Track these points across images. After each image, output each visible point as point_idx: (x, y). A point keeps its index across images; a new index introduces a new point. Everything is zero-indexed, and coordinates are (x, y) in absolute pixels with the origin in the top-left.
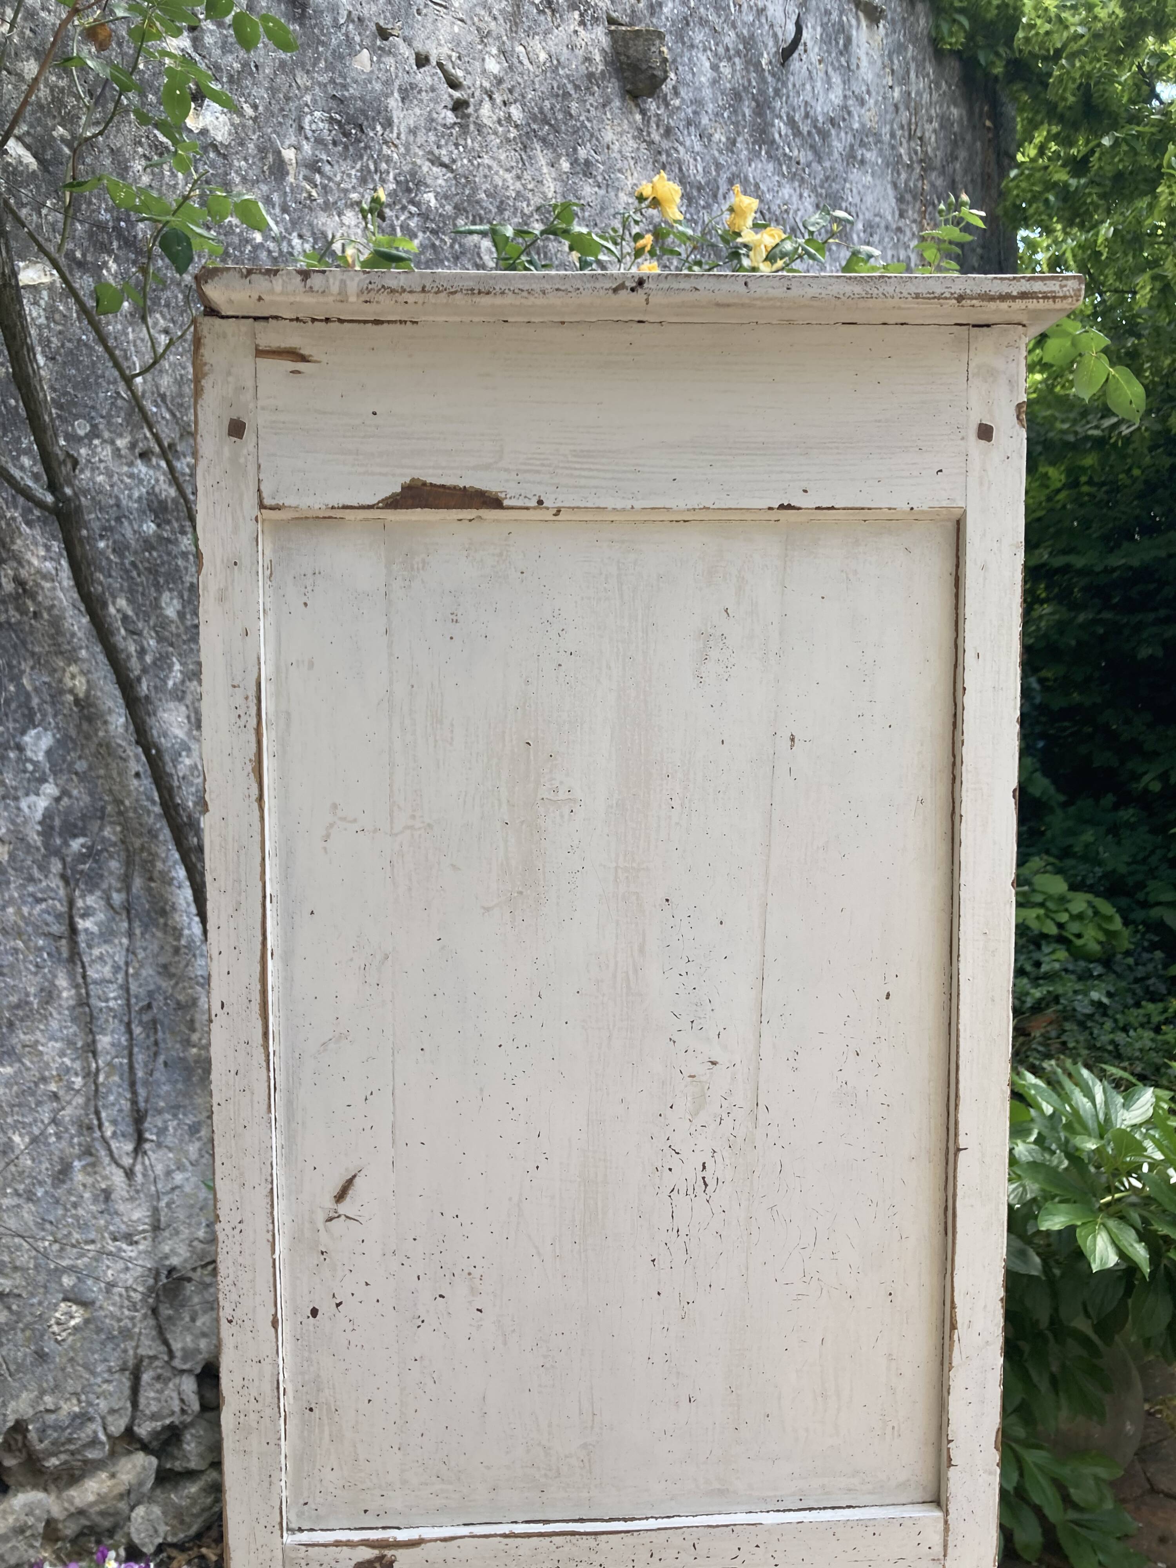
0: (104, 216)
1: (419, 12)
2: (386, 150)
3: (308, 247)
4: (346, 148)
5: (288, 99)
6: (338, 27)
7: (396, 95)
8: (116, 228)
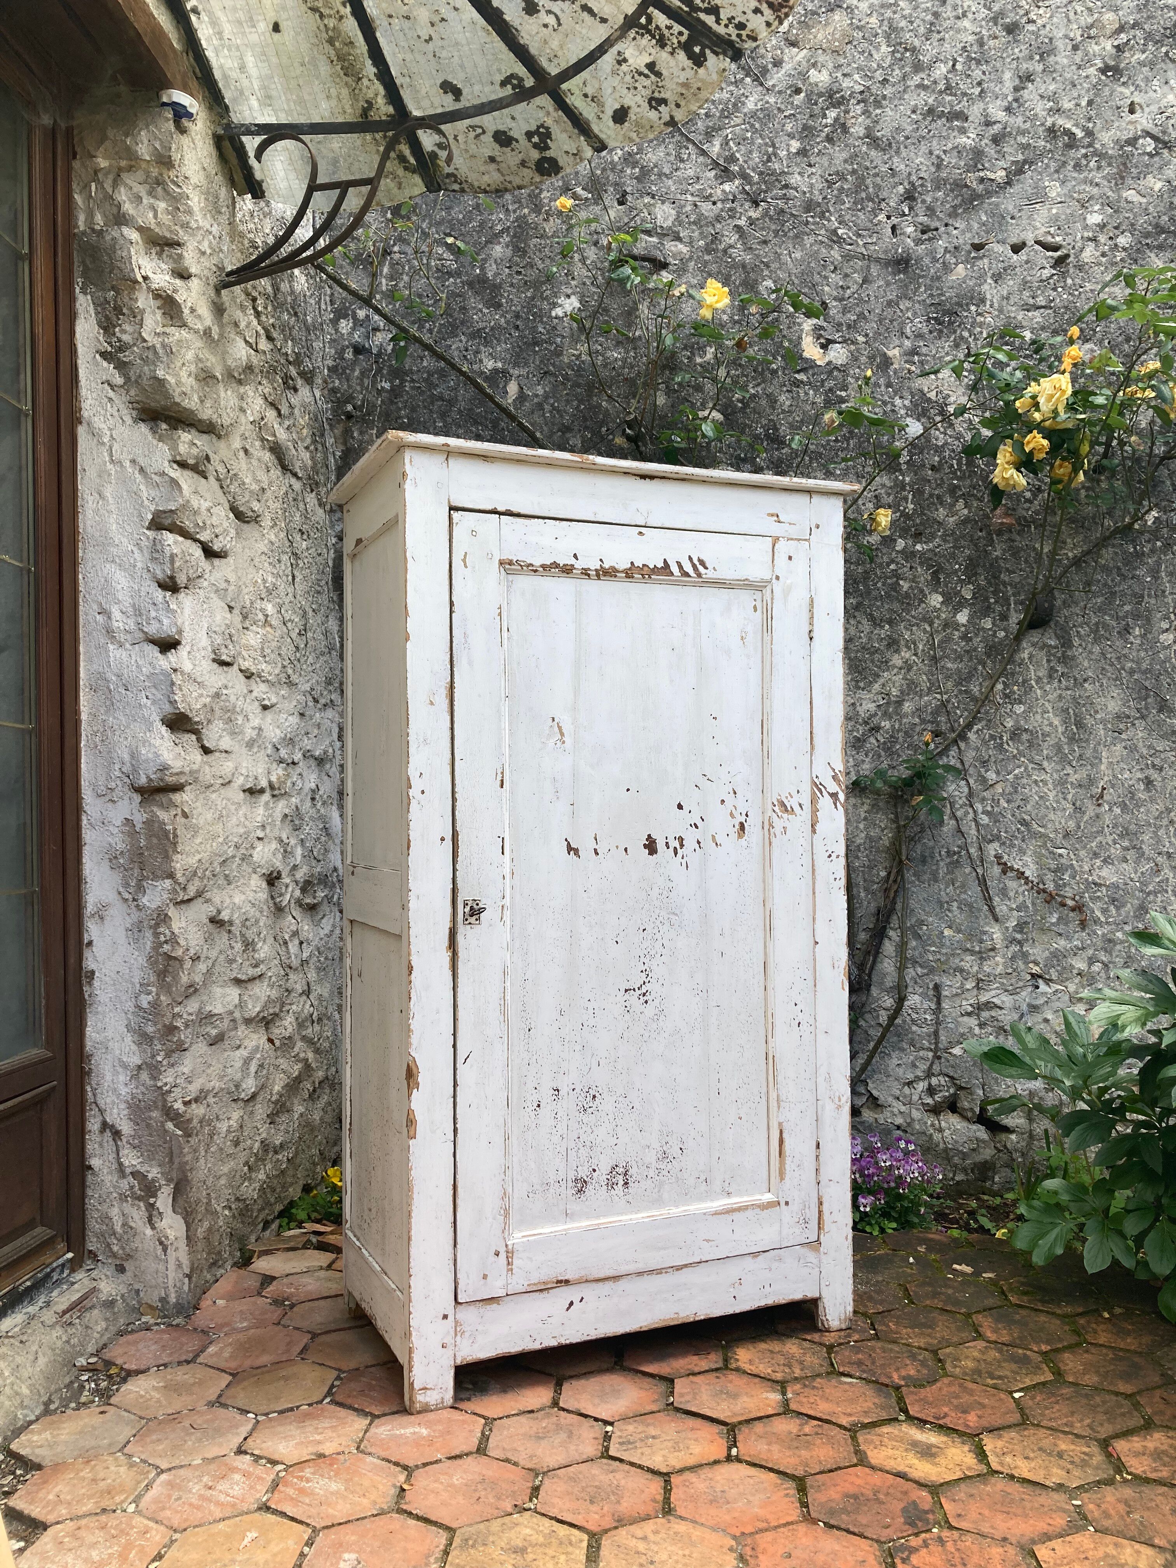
0: (760, 430)
1: (1012, 218)
2: (980, 319)
3: (907, 403)
4: (941, 331)
5: (891, 321)
6: (935, 260)
7: (989, 281)
8: (767, 435)
